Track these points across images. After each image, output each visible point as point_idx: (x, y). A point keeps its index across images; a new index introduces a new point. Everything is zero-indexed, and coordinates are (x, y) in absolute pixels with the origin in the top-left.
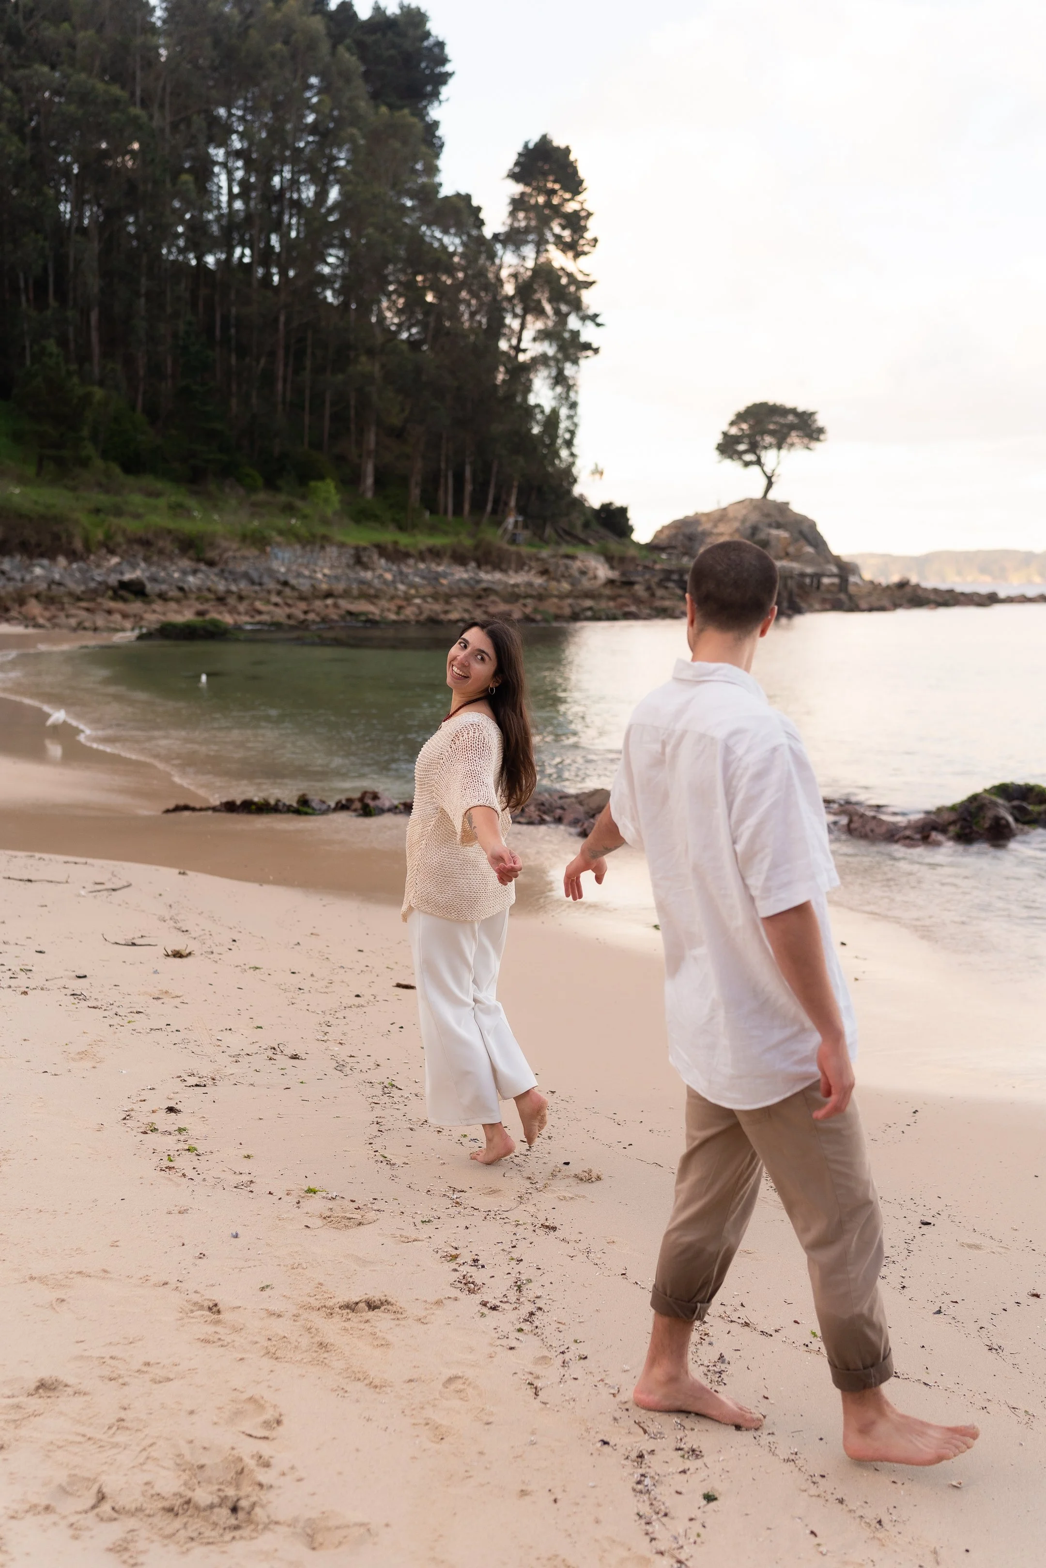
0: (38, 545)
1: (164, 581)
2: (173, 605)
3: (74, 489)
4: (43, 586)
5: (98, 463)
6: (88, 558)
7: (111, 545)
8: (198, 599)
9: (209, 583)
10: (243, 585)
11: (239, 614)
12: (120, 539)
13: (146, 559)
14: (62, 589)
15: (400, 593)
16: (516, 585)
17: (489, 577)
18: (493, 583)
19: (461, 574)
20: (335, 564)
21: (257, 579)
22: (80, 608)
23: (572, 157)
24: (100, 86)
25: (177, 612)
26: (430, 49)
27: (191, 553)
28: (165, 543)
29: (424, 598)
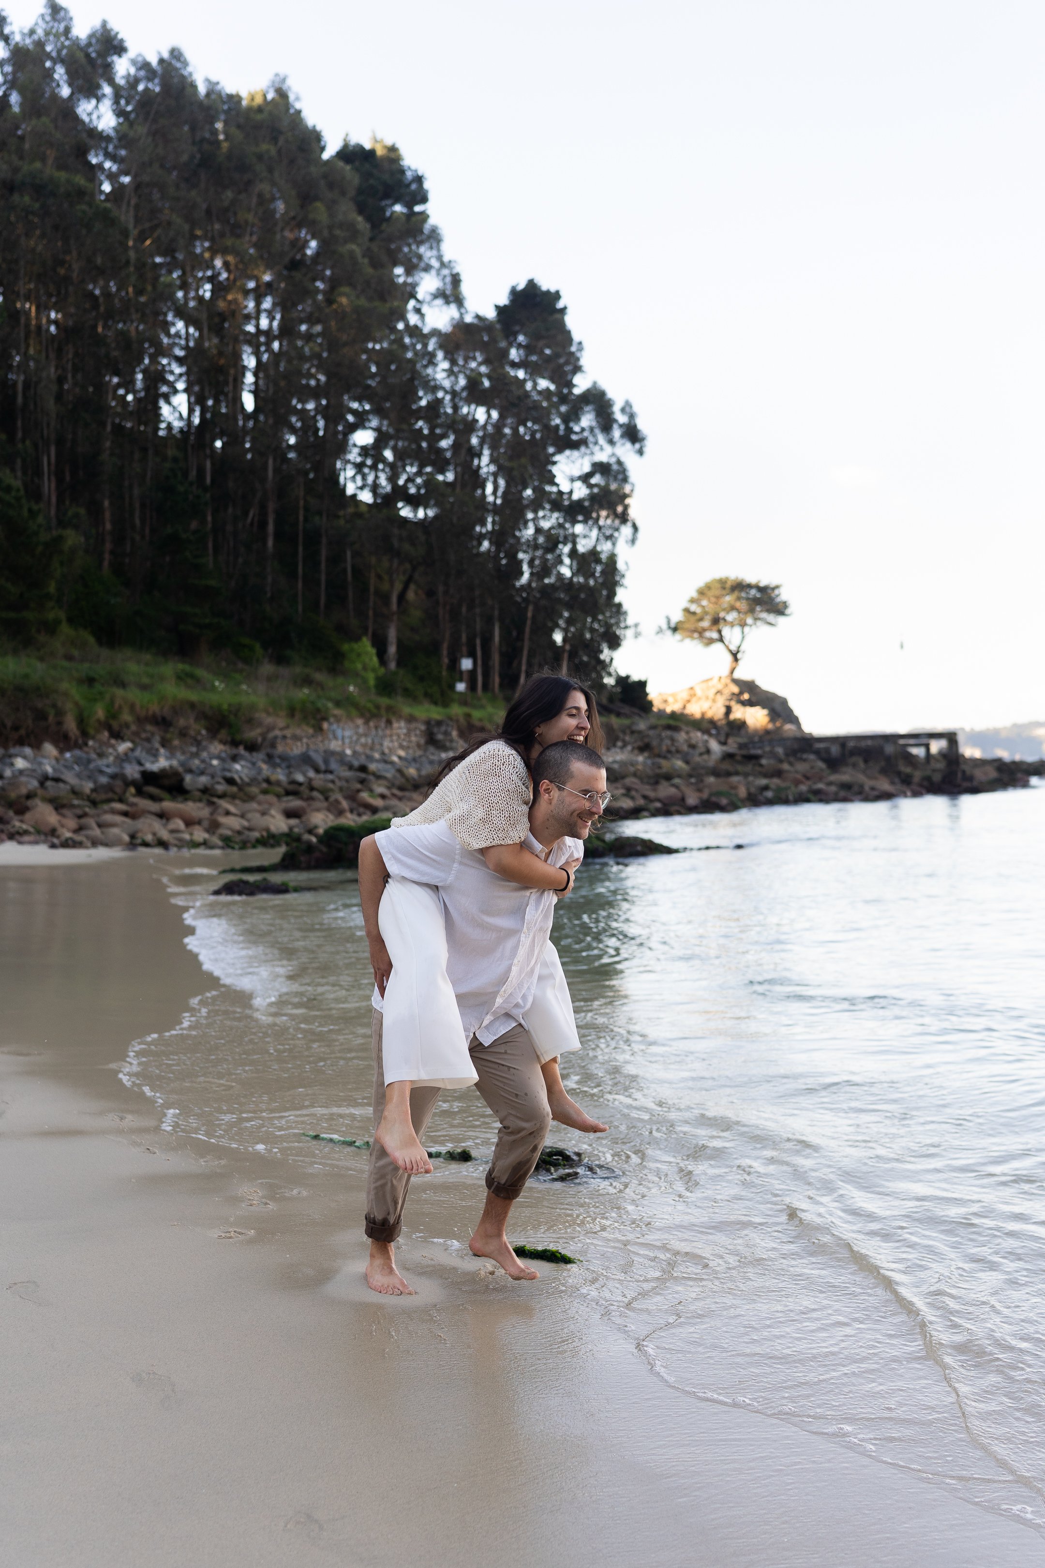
0: (16, 728)
1: (202, 773)
4: (35, 783)
5: (66, 629)
6: (86, 744)
7: (115, 725)
9: (264, 774)
12: (126, 717)
13: (164, 743)
14: (61, 785)
20: (405, 744)
21: (323, 767)
22: (113, 812)
26: (407, 183)
27: (223, 734)
28: (189, 722)
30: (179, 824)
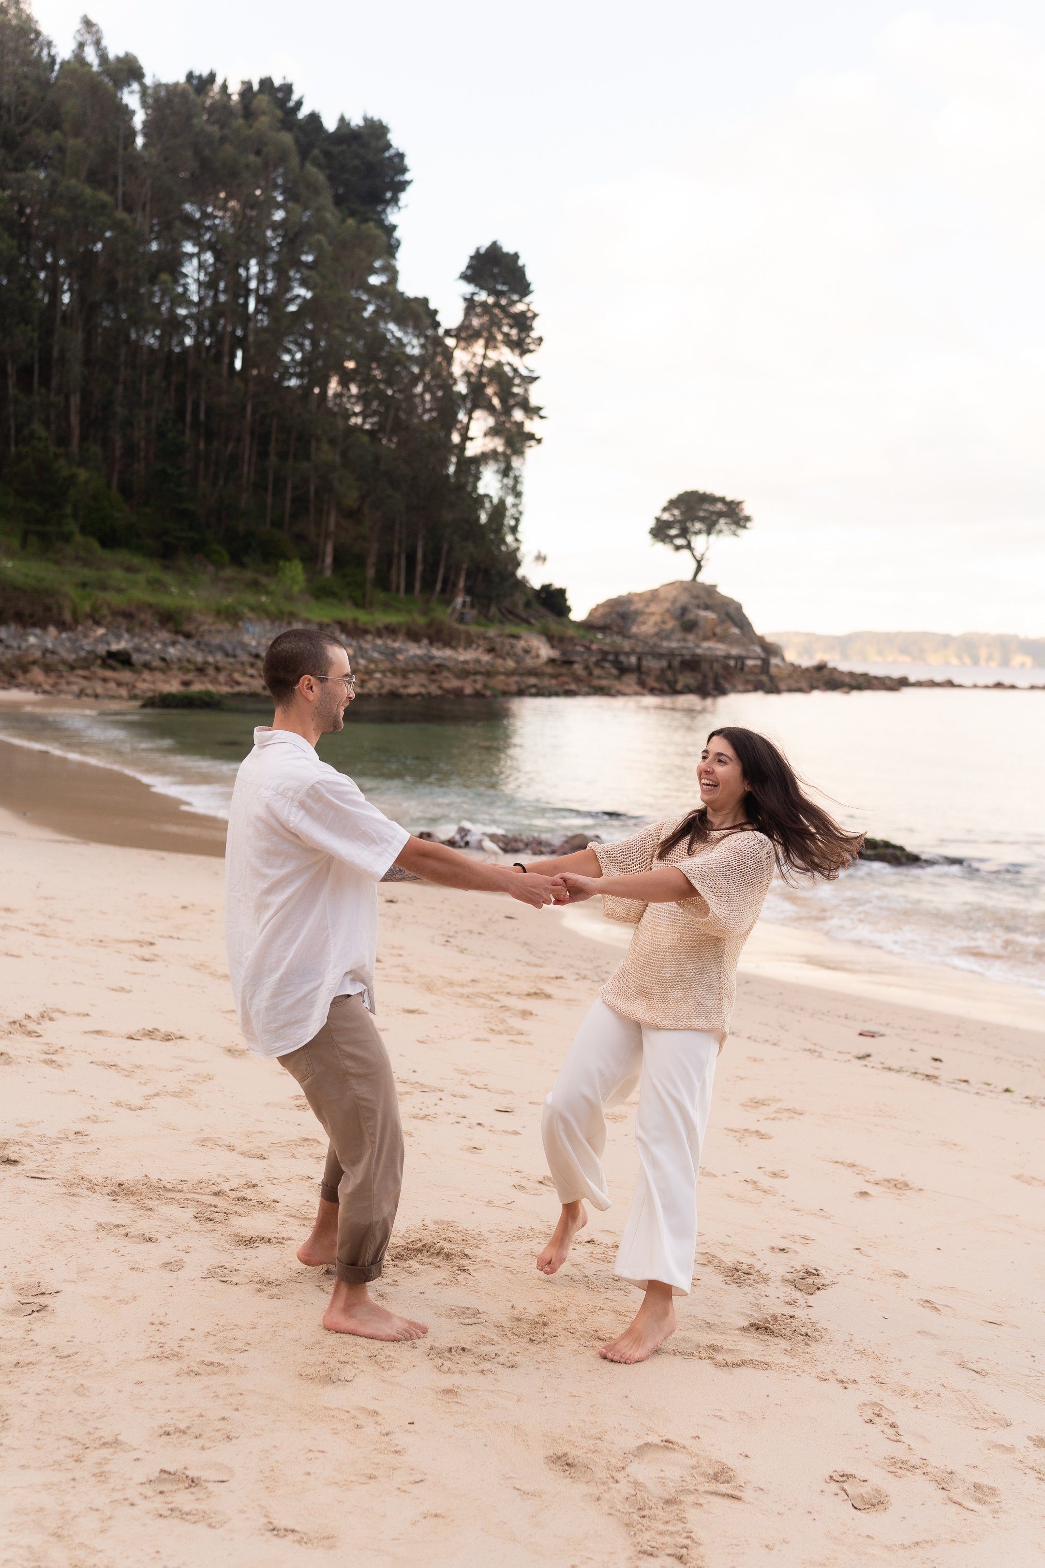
0: (31, 616)
1: (147, 652)
2: (158, 675)
3: (57, 562)
4: (38, 654)
5: (78, 538)
6: (76, 628)
7: (97, 616)
8: (180, 669)
9: (188, 655)
10: (219, 657)
11: (220, 684)
12: (105, 611)
13: (129, 630)
14: (56, 657)
15: (361, 668)
16: (465, 662)
17: (441, 654)
18: (445, 659)
19: (415, 650)
21: (231, 652)
22: (78, 676)
23: (520, 263)
24: (88, 191)
25: (166, 682)
26: (391, 158)
27: (170, 625)
28: (146, 617)
29: (383, 672)
30: (112, 685)
